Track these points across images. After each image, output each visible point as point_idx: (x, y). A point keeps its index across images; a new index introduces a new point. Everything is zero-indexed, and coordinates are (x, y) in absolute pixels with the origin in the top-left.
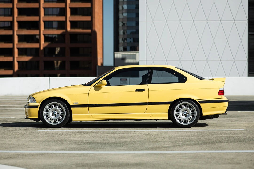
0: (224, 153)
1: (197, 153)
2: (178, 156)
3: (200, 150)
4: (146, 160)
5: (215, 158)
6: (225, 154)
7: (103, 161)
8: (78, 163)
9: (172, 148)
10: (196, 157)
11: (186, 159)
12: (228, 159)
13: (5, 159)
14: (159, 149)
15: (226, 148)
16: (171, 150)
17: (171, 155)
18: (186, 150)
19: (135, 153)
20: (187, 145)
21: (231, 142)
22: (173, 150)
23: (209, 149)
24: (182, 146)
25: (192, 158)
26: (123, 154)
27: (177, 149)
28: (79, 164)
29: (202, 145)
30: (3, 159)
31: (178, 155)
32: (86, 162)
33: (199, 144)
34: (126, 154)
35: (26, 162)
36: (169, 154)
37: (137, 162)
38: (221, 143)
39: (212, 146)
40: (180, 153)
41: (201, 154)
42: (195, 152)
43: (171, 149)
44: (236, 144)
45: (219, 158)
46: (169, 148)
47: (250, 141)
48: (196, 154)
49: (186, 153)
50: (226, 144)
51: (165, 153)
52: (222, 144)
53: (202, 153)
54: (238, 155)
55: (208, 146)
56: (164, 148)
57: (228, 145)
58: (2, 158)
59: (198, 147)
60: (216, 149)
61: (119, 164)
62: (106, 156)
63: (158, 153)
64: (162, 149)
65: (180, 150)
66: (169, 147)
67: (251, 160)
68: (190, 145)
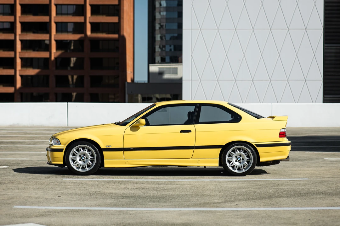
0: (281, 211)
1: (250, 210)
2: (229, 214)
3: (254, 207)
4: (193, 219)
5: (270, 217)
6: (281, 212)
7: (146, 221)
8: (119, 222)
9: (223, 204)
10: (249, 216)
11: (238, 218)
12: (284, 219)
13: (36, 216)
14: (208, 205)
15: (284, 205)
16: (222, 207)
17: (221, 214)
18: (238, 207)
19: (180, 211)
20: (240, 200)
21: (290, 197)
22: (224, 207)
23: (265, 206)
24: (234, 201)
25: (244, 217)
26: (167, 212)
27: (228, 206)
28: (120, 224)
29: (257, 201)
30: (35, 217)
31: (229, 213)
32: (128, 222)
33: (253, 199)
34: (170, 211)
35: (61, 221)
36: (219, 212)
37: (184, 222)
38: (279, 197)
39: (268, 201)
40: (232, 211)
41: (255, 212)
42: (249, 209)
43: (221, 206)
44: (296, 198)
45: (275, 217)
46: (219, 204)
47: (313, 195)
48: (250, 212)
49: (238, 211)
50: (284, 199)
51: (214, 211)
52: (280, 199)
53: (256, 210)
54: (296, 213)
55: (263, 201)
56: (214, 204)
57: (287, 200)
58: (34, 216)
59: (252, 202)
60: (272, 205)
61: (164, 224)
62: (148, 215)
63: (207, 211)
64: (211, 205)
65: (232, 207)
66: (219, 203)
67: (309, 220)
68: (243, 200)
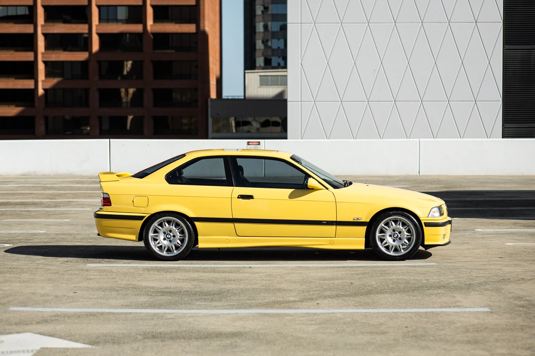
0: (374, 313)
1: (332, 313)
2: (301, 319)
3: (340, 308)
4: (250, 326)
5: (356, 323)
6: (374, 315)
7: (185, 329)
8: (148, 330)
9: (299, 303)
10: (328, 321)
11: (311, 324)
12: (373, 325)
13: (38, 323)
14: (277, 306)
15: (382, 304)
16: (296, 309)
17: (291, 318)
18: (319, 308)
19: (237, 313)
20: (325, 297)
21: (396, 293)
22: (298, 308)
23: (356, 306)
24: (316, 299)
25: (319, 324)
26: (218, 315)
27: (305, 306)
28: (149, 333)
29: (347, 298)
30: (36, 323)
31: (302, 317)
32: (159, 331)
33: (344, 296)
34: (223, 314)
35: (70, 330)
36: (290, 315)
37: (235, 331)
38: (381, 293)
39: (363, 299)
40: (307, 313)
41: (338, 315)
42: (331, 311)
43: (295, 307)
44: (403, 295)
45: (362, 323)
46: (293, 304)
47: (429, 290)
48: (331, 315)
49: (315, 314)
50: (386, 295)
51: (282, 314)
52: (381, 296)
53: (340, 313)
54: (393, 316)
55: (356, 300)
56: (287, 303)
57: (389, 298)
58: (34, 323)
59: (340, 301)
60: (366, 305)
61: (208, 333)
62: (191, 319)
63: (273, 314)
64: (283, 305)
65: (309, 308)
66: (295, 301)
67: (406, 327)
68: (330, 297)
